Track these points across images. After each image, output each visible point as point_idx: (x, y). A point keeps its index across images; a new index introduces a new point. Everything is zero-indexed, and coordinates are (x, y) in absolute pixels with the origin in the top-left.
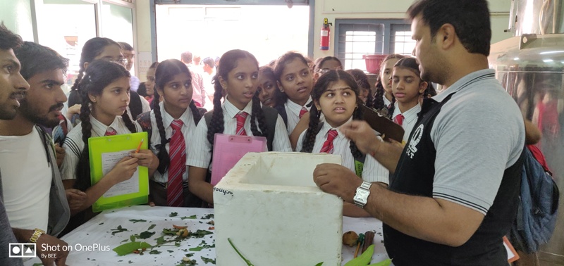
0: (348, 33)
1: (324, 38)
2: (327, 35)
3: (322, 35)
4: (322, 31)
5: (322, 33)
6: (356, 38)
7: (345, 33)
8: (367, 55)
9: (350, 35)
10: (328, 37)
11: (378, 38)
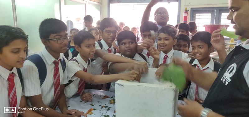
0: (197, 14)
1: (185, 17)
2: (186, 16)
3: (184, 16)
4: (184, 14)
5: (184, 15)
6: (200, 17)
7: (195, 15)
8: (206, 25)
9: (198, 16)
10: (187, 16)
11: (212, 17)
